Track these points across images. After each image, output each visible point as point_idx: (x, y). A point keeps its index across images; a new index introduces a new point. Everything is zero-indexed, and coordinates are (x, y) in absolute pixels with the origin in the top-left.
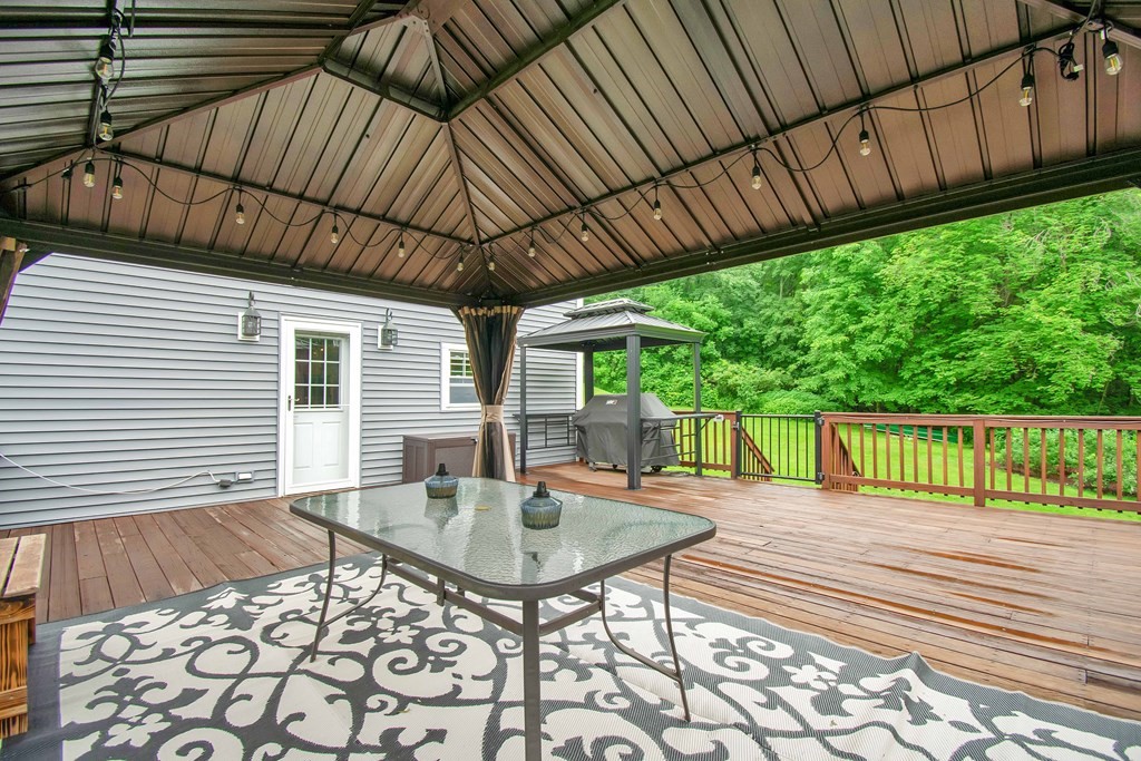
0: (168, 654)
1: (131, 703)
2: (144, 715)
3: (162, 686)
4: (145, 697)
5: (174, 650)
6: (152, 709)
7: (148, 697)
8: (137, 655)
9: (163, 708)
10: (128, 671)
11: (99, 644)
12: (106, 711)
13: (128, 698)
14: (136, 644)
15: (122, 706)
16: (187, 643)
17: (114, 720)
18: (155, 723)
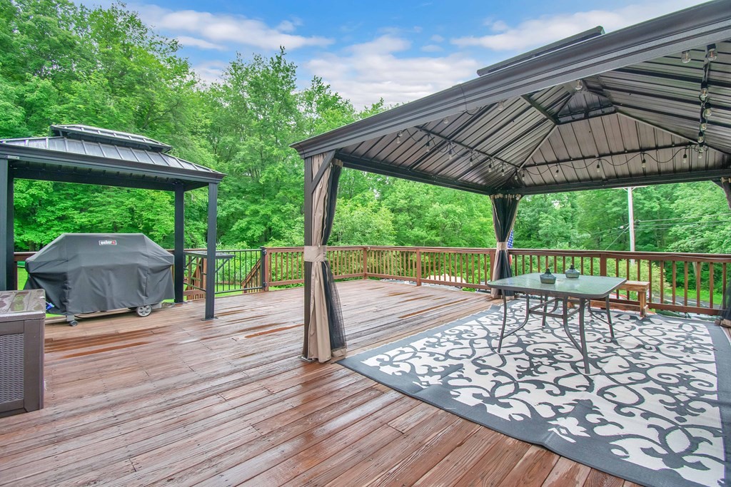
0: (647, 415)
1: (682, 402)
2: (677, 394)
3: (662, 401)
4: (673, 401)
5: (642, 415)
6: (673, 395)
7: (671, 400)
8: (665, 425)
9: (667, 393)
10: (676, 418)
11: (689, 451)
12: (695, 404)
13: (682, 405)
14: (663, 433)
15: (686, 403)
16: (631, 414)
17: (692, 399)
18: (674, 390)
